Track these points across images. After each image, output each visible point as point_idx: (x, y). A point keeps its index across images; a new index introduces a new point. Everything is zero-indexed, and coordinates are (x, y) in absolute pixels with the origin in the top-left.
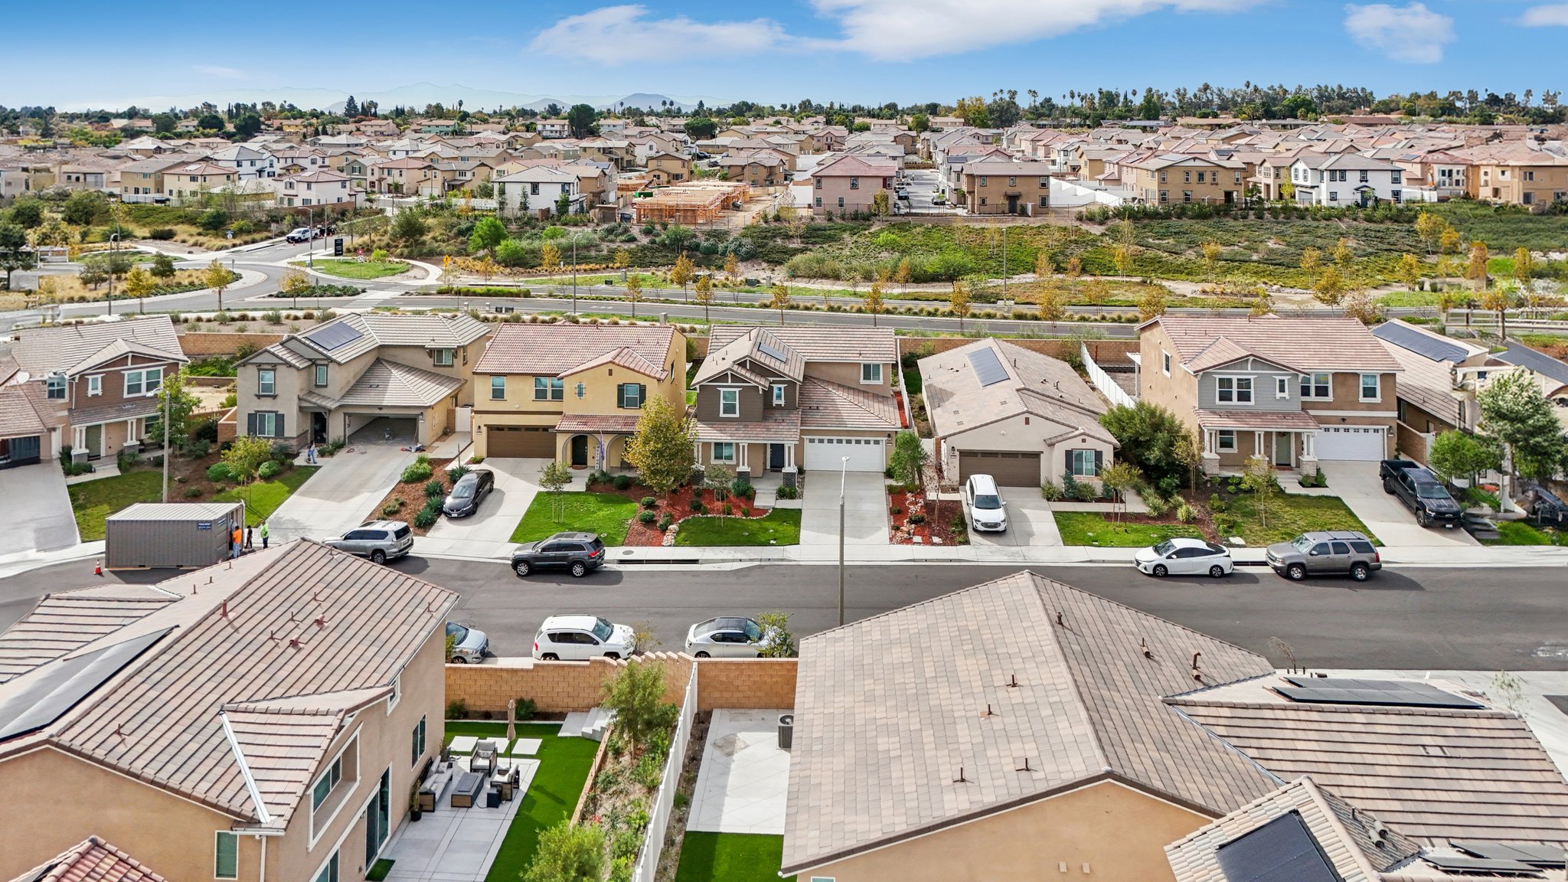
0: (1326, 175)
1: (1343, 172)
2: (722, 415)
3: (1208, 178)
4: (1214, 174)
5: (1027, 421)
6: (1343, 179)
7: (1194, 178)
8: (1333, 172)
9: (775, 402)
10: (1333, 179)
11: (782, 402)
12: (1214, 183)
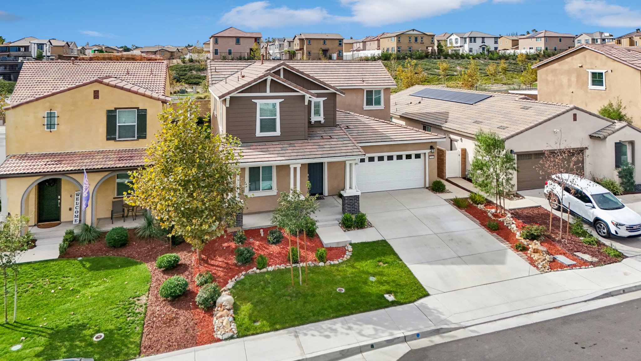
0: (468, 40)
1: (475, 38)
2: (258, 134)
3: (419, 40)
4: (422, 38)
5: (575, 117)
6: (475, 41)
7: (413, 40)
8: (471, 38)
9: (314, 118)
10: (471, 41)
11: (321, 118)
12: (422, 43)
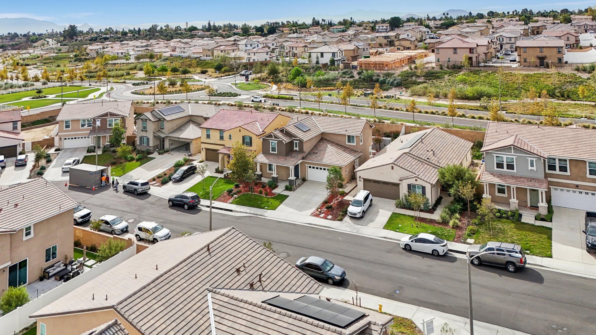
2: (271, 152)
5: (392, 168)
9: (295, 149)
11: (297, 149)
